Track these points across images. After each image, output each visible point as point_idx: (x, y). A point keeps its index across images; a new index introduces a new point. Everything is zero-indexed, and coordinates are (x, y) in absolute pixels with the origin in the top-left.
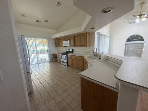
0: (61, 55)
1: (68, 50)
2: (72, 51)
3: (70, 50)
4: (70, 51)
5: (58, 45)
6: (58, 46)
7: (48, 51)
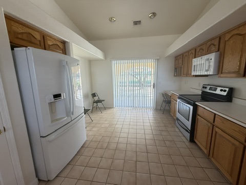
0: (178, 100)
1: (207, 90)
2: (225, 94)
3: (215, 90)
4: (218, 92)
5: (181, 71)
6: (180, 75)
7: (154, 84)
